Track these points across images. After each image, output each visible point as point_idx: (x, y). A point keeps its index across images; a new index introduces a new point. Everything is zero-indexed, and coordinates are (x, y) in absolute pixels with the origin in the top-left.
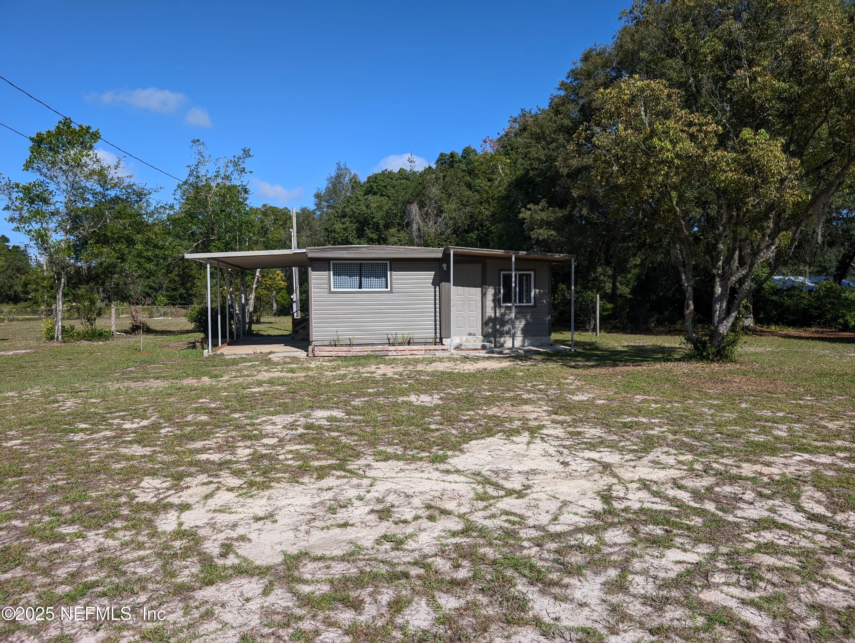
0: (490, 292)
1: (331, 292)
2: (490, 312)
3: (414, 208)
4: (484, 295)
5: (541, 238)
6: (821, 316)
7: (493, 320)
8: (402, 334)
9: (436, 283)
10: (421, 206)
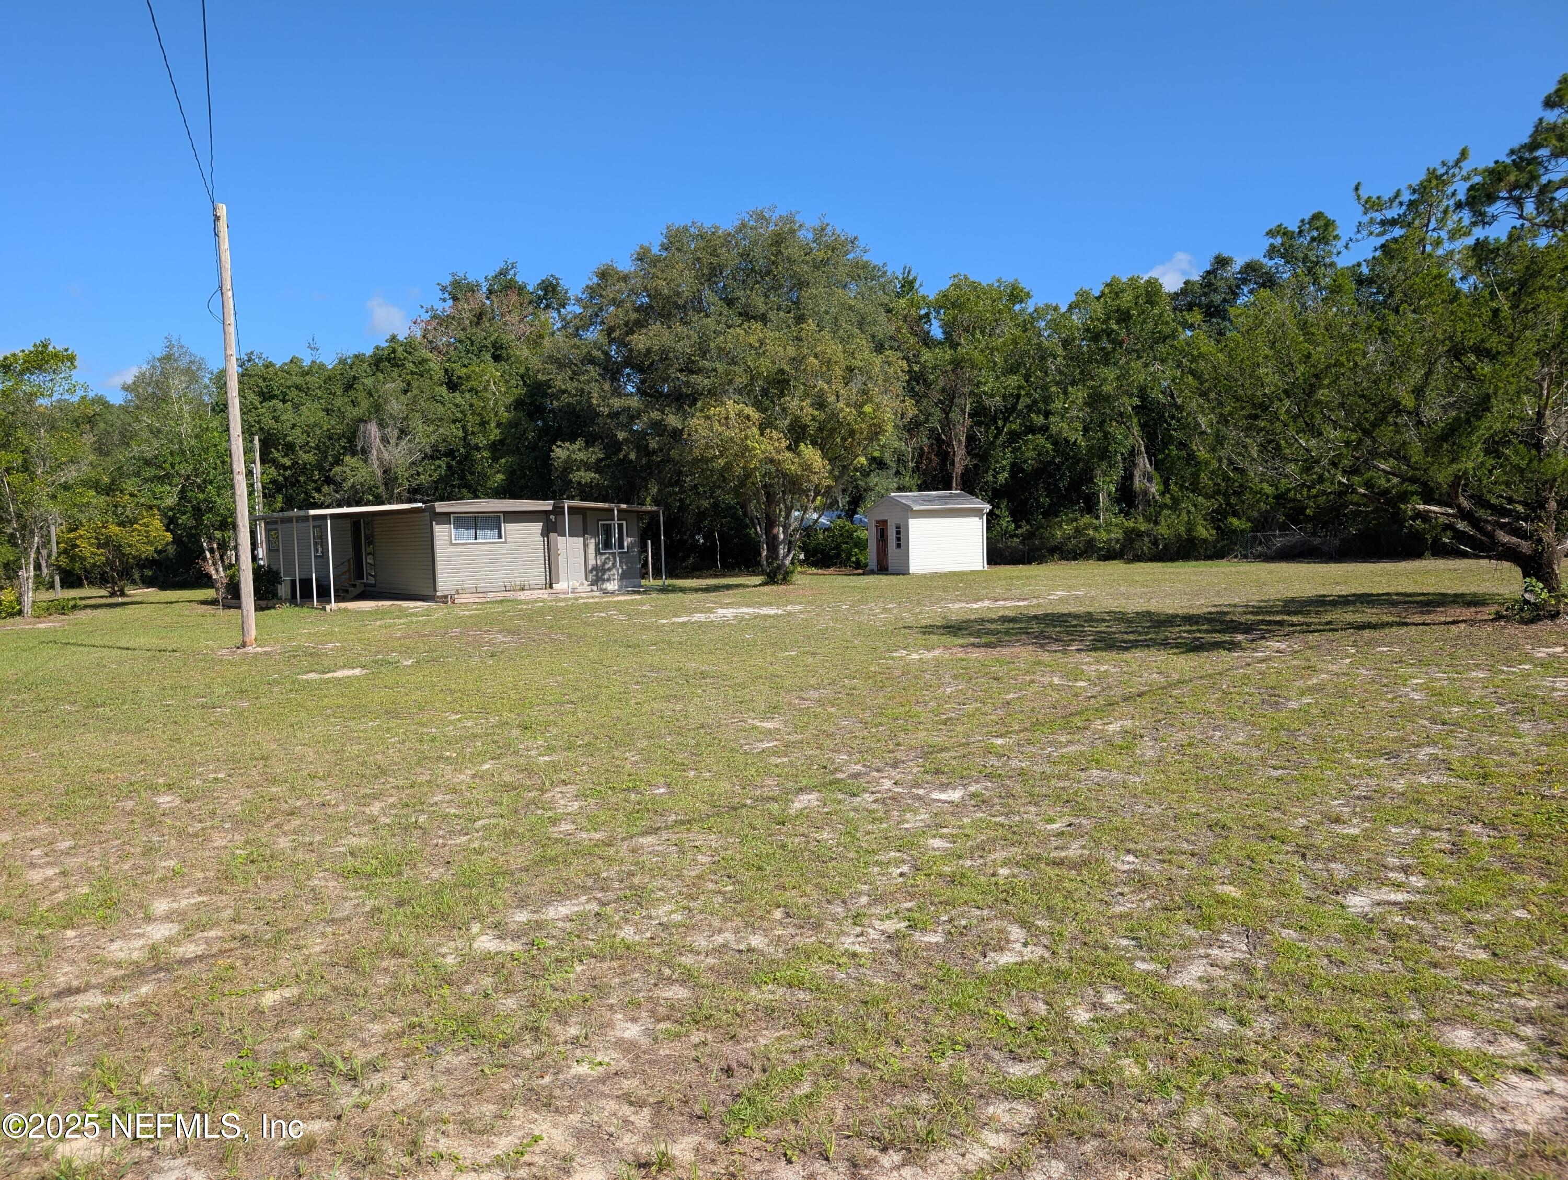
0: (592, 543)
1: (452, 544)
2: (592, 562)
3: (373, 429)
4: (586, 546)
5: (583, 481)
6: (838, 555)
7: (595, 568)
8: (518, 582)
9: (545, 533)
10: (382, 425)
